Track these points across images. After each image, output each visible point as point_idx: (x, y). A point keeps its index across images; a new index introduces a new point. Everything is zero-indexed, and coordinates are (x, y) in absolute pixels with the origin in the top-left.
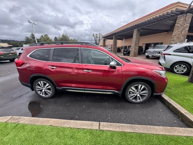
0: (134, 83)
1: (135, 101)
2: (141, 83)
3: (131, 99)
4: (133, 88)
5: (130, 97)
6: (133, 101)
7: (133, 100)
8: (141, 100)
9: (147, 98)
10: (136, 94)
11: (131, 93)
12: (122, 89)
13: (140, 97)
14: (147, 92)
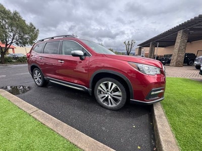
0: (102, 79)
1: (106, 105)
3: (102, 100)
4: (101, 85)
5: (100, 98)
6: (104, 105)
7: (104, 103)
8: (114, 105)
9: (120, 103)
10: (106, 96)
11: (102, 93)
12: (90, 85)
13: (111, 99)
14: (121, 95)
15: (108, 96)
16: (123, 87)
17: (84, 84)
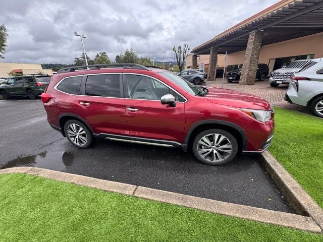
0: (206, 131)
1: (210, 160)
2: (219, 130)
3: (203, 157)
4: (204, 138)
5: (201, 154)
6: (206, 161)
7: (207, 159)
8: (221, 160)
9: (230, 157)
10: (211, 150)
11: (203, 147)
12: (187, 139)
13: (218, 154)
14: (231, 148)
15: (213, 151)
16: (234, 139)
17: (176, 139)
